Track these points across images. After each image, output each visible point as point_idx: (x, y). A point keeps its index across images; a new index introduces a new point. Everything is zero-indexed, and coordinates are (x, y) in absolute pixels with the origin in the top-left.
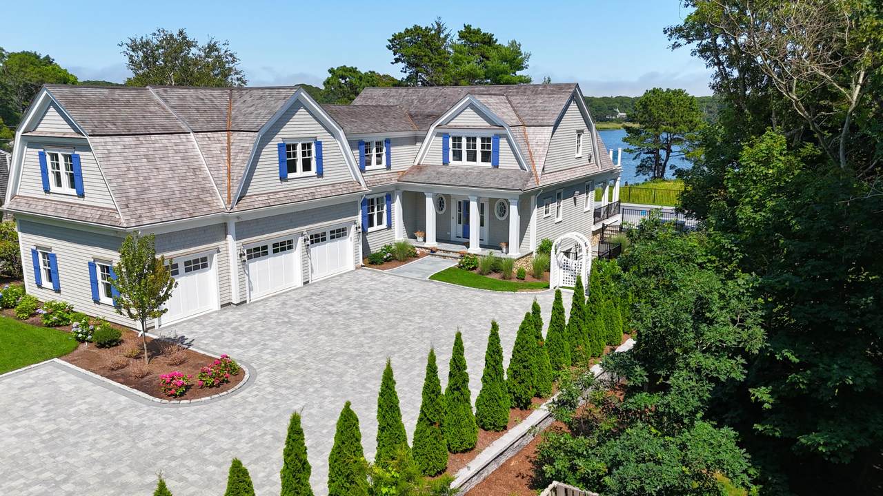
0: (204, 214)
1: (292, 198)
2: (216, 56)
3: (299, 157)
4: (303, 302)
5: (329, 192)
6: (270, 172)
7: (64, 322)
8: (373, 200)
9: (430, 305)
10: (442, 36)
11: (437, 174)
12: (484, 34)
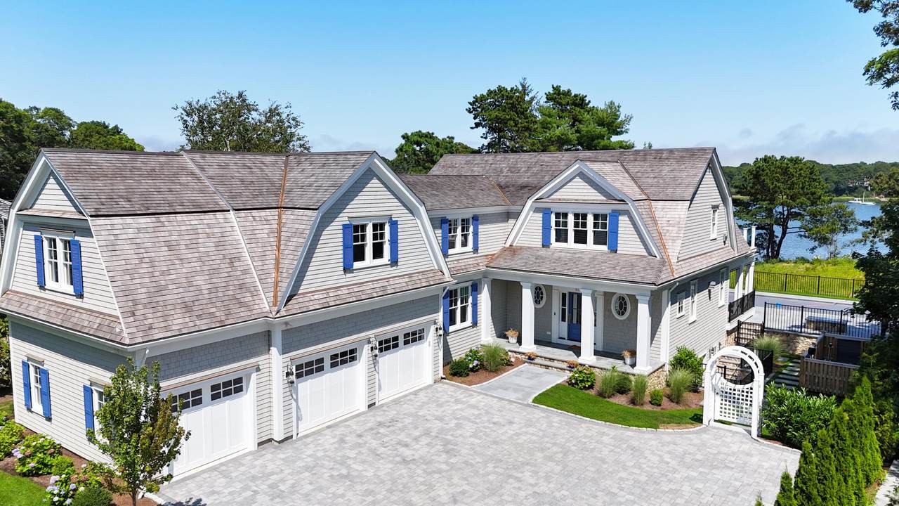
0: (241, 322)
1: (358, 294)
2: (278, 121)
3: (369, 241)
4: (368, 438)
5: (405, 284)
6: (331, 262)
7: (46, 470)
8: (456, 290)
9: (542, 450)
10: (527, 98)
11: (536, 258)
12: (576, 96)
